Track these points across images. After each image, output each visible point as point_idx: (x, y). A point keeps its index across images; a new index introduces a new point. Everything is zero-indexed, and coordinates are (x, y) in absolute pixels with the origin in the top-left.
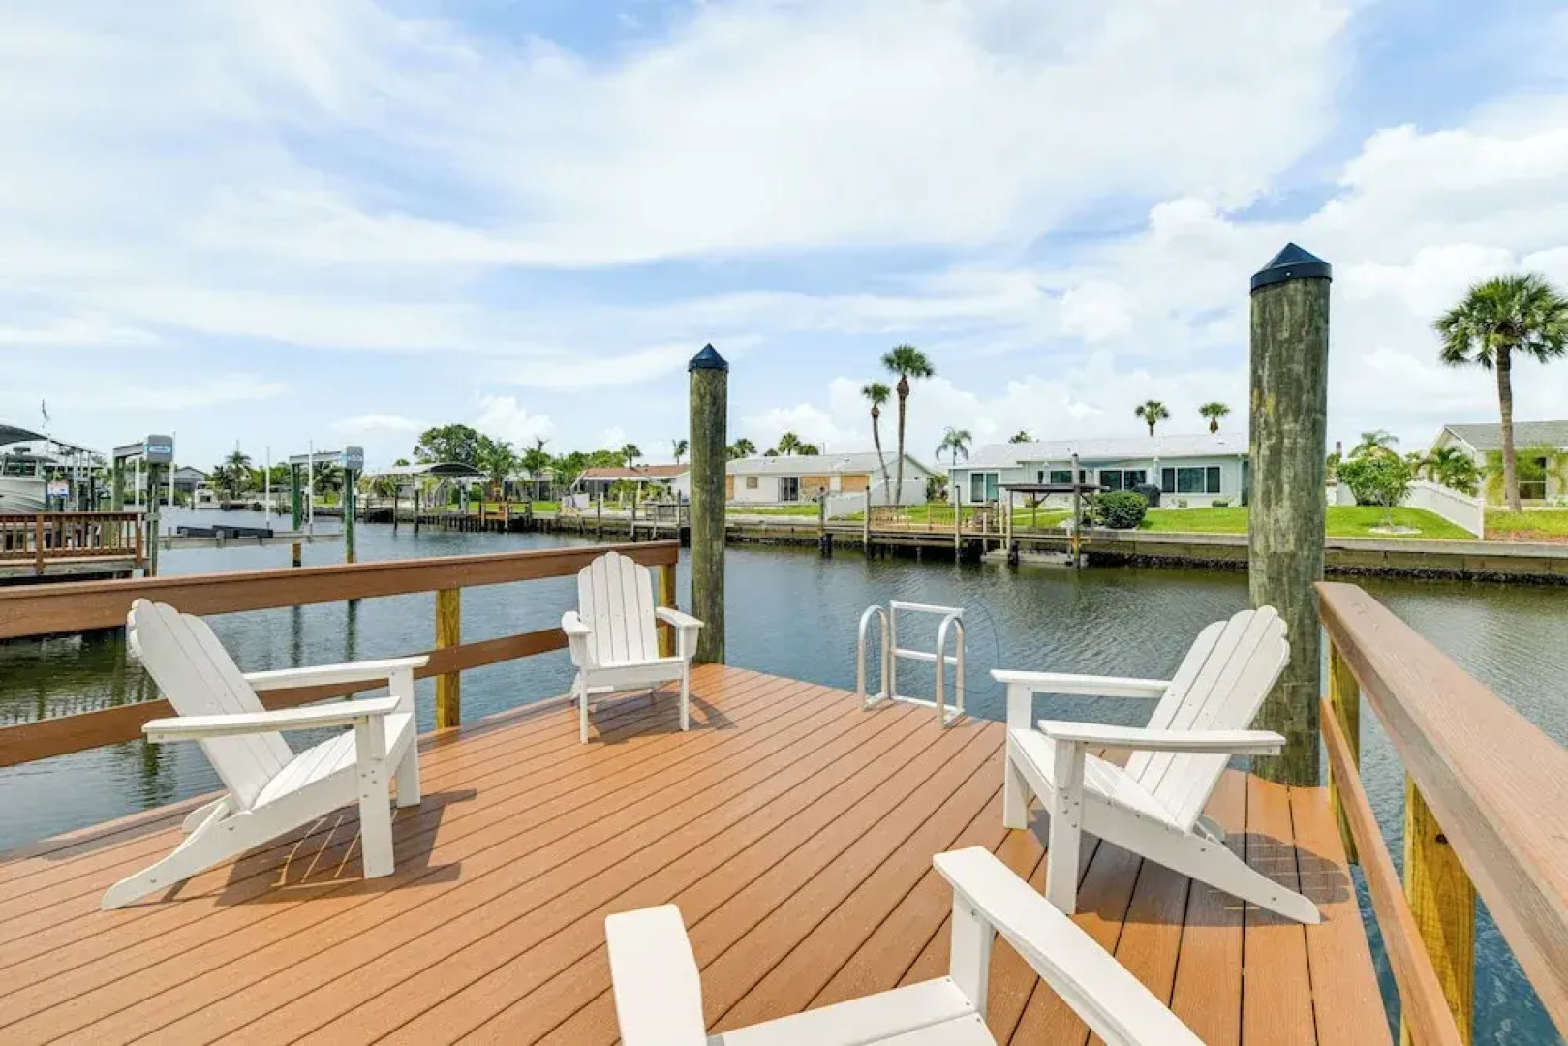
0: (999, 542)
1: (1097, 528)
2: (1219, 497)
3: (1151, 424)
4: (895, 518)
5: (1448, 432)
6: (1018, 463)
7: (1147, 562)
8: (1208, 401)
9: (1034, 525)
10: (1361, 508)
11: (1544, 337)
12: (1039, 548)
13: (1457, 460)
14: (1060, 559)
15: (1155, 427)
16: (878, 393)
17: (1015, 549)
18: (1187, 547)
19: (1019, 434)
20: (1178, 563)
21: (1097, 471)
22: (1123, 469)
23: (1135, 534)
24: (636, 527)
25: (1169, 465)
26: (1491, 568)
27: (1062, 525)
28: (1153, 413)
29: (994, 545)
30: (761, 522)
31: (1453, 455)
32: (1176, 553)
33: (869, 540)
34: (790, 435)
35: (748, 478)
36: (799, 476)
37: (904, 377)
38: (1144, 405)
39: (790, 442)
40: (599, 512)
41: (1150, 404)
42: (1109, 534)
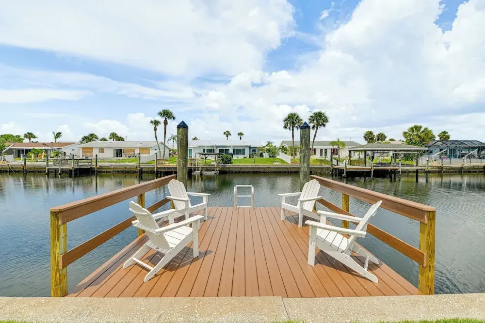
0: (196, 169)
1: (221, 164)
2: (245, 156)
3: (227, 136)
4: (164, 163)
5: (283, 142)
6: (198, 146)
7: (232, 172)
8: (239, 132)
9: (205, 164)
10: (270, 158)
11: (298, 125)
12: (207, 170)
13: (285, 148)
14: (213, 173)
15: (228, 137)
16: (156, 123)
17: (202, 171)
18: (241, 168)
19: (194, 137)
20: (239, 172)
21: (218, 149)
22: (224, 149)
23: (229, 166)
24: (48, 169)
25: (234, 148)
26: (292, 170)
27: (212, 163)
28: (228, 134)
29: (195, 170)
30: (111, 165)
31: (284, 147)
32: (239, 170)
33: (156, 170)
34: (114, 133)
35: (99, 149)
36: (122, 149)
37: (166, 119)
38: (225, 131)
39: (114, 136)
40: (25, 163)
41: (227, 131)
42: (224, 165)
